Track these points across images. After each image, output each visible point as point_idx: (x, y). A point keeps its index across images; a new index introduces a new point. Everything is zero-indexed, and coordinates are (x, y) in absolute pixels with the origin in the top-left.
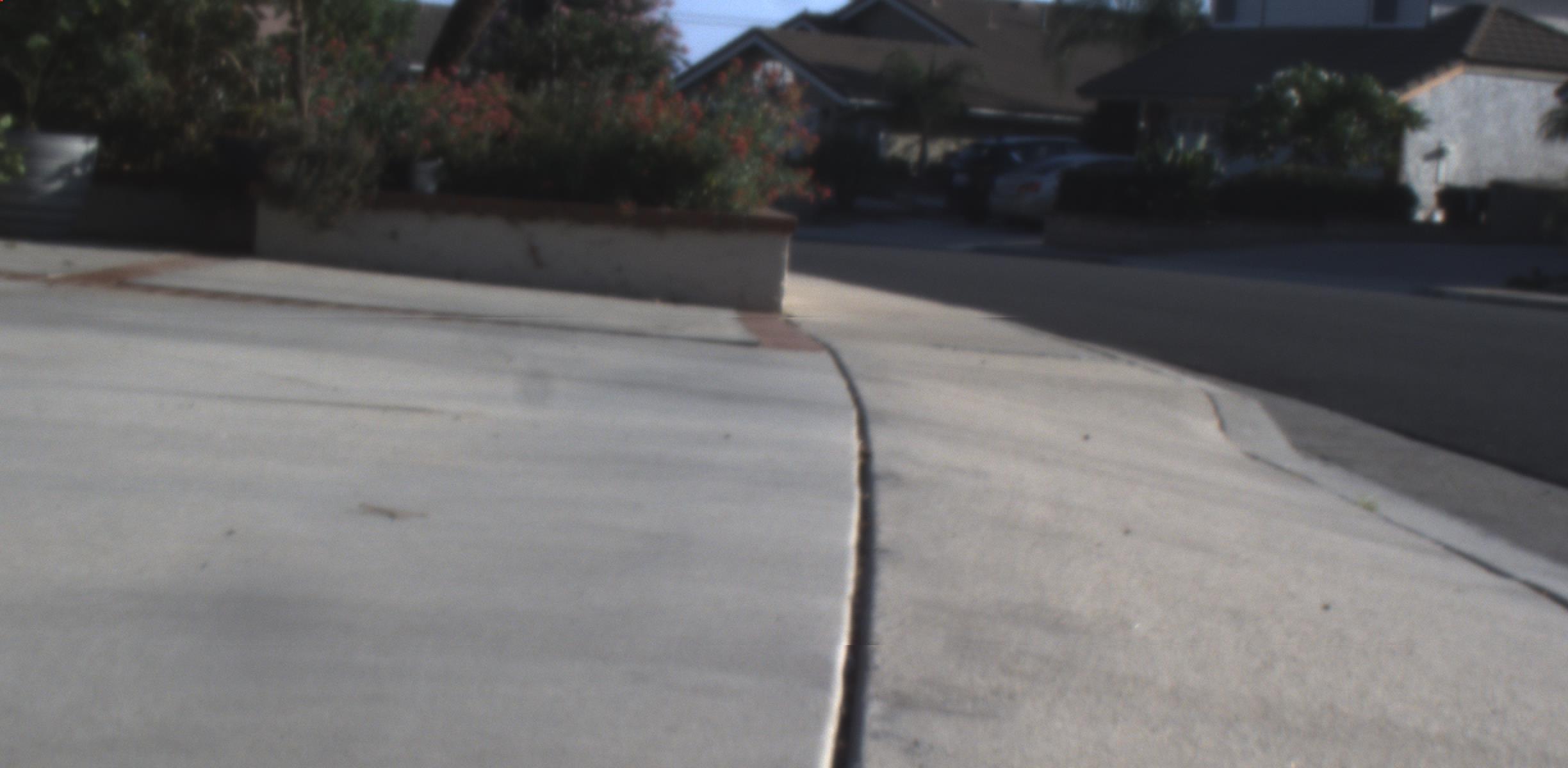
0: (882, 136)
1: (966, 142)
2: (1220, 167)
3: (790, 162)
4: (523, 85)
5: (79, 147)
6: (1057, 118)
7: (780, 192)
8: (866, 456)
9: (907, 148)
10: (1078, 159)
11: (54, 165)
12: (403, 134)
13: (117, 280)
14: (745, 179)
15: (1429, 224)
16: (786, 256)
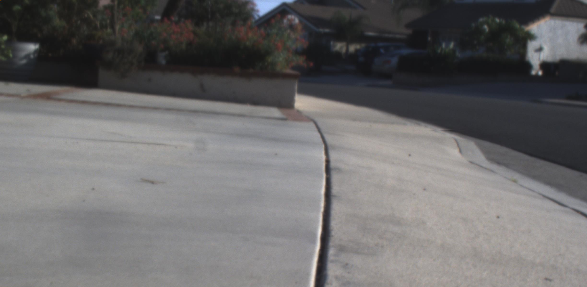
0: (332, 43)
1: (363, 45)
2: (458, 54)
3: (297, 53)
4: (198, 24)
5: (32, 47)
6: (398, 36)
7: (294, 64)
8: (328, 162)
9: (341, 48)
10: (405, 51)
11: (23, 54)
12: (154, 42)
13: (47, 97)
14: (281, 59)
15: (537, 76)
16: (296, 87)
